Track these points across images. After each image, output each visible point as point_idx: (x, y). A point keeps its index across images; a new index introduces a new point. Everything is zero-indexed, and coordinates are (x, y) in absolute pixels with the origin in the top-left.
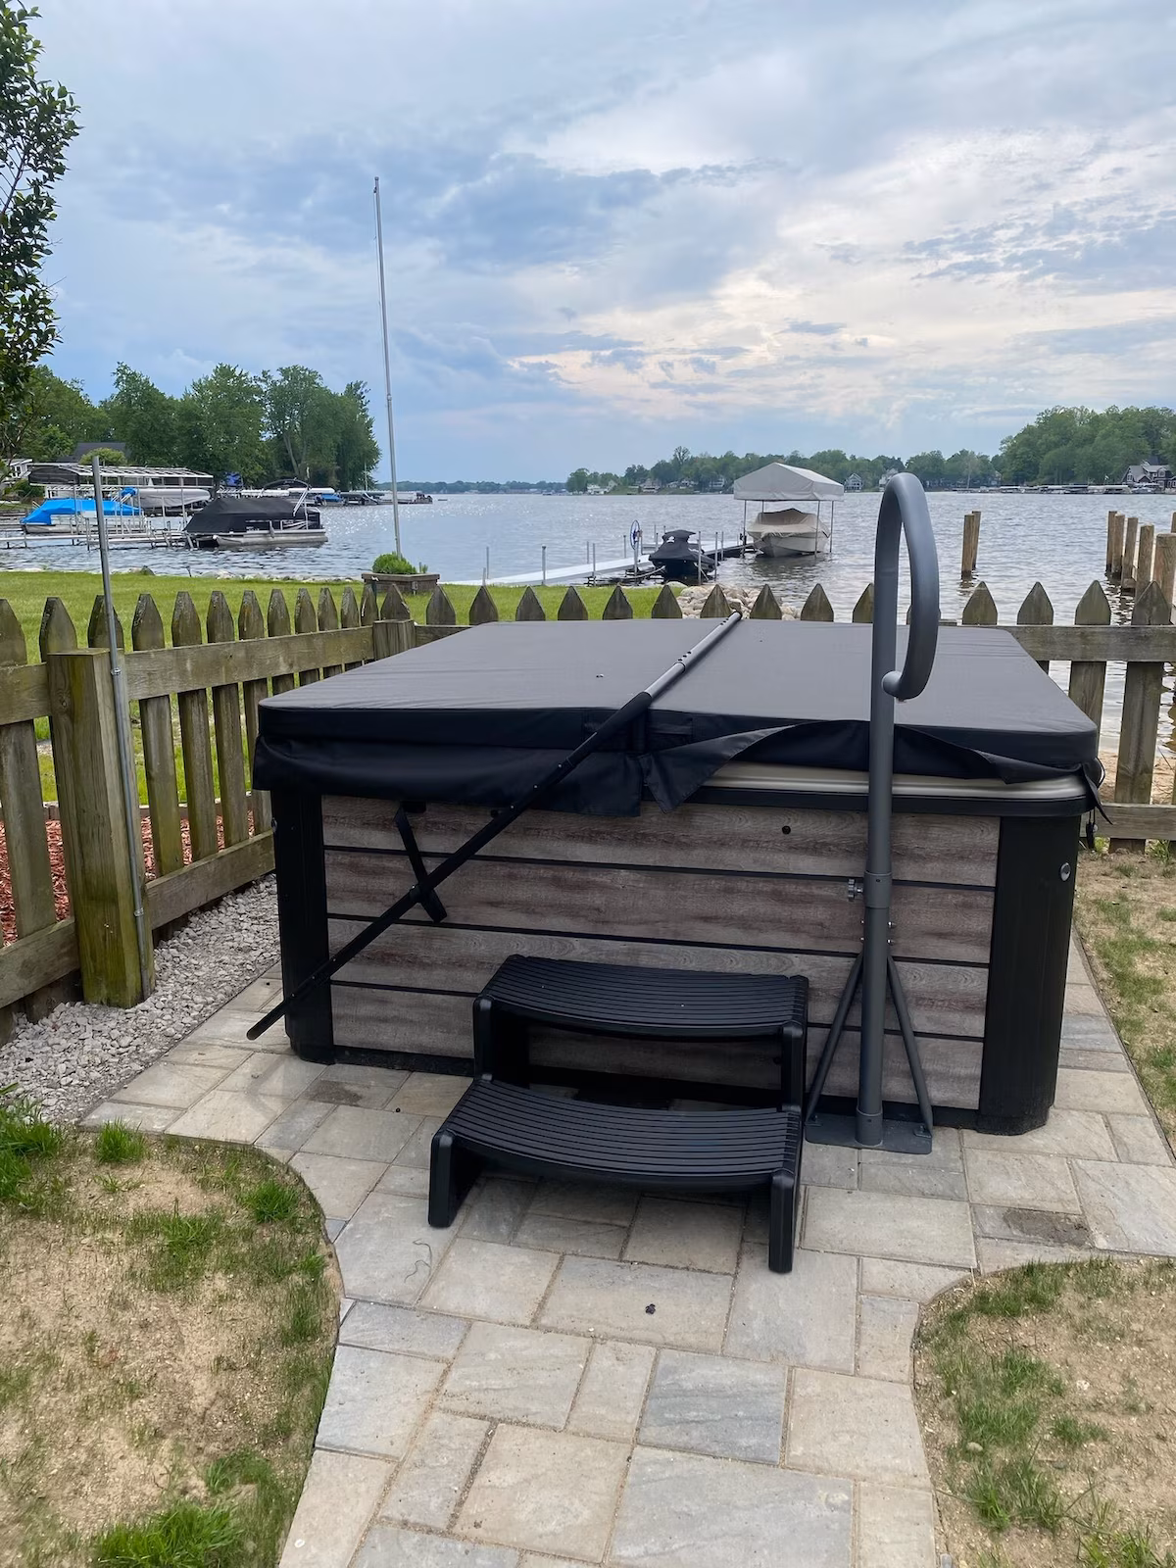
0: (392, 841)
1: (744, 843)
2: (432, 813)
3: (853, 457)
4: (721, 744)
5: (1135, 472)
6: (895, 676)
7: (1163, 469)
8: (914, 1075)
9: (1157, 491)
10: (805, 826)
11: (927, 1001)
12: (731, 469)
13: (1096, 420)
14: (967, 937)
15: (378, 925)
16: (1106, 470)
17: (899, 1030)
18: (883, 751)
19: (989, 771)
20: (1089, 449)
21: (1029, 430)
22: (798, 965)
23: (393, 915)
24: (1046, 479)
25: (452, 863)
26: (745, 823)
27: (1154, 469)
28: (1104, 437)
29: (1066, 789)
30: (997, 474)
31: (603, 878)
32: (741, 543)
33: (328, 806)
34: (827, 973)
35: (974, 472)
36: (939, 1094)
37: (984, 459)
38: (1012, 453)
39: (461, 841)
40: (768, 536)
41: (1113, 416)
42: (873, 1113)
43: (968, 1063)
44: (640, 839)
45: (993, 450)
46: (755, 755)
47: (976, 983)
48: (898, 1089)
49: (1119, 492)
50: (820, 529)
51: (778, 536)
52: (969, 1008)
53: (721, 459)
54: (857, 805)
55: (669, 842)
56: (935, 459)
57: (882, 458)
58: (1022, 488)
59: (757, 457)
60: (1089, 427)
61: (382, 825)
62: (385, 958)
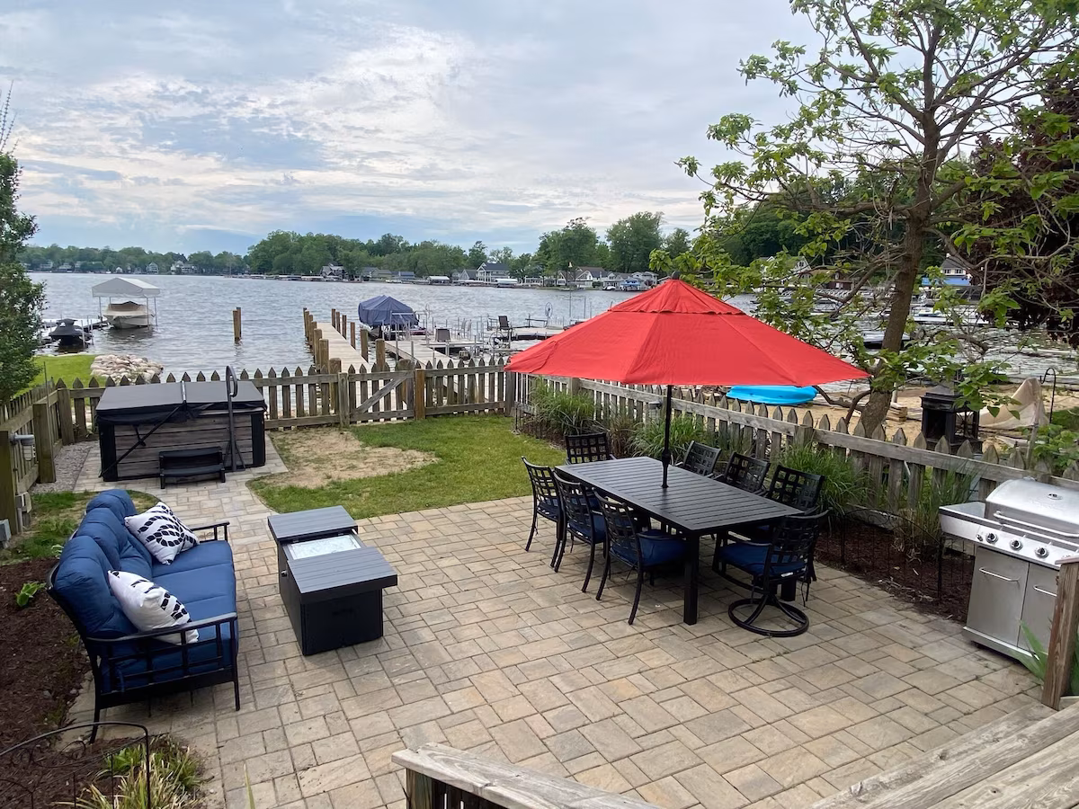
0: (134, 433)
1: (206, 424)
2: (142, 426)
3: (151, 252)
4: (200, 408)
5: (325, 269)
6: (232, 394)
7: (340, 268)
8: (241, 460)
9: (338, 280)
10: (217, 420)
11: (242, 446)
12: (58, 257)
13: (301, 239)
14: (247, 435)
15: (130, 450)
16: (310, 267)
17: (238, 452)
18: (230, 406)
19: (247, 407)
20: (299, 256)
21: (264, 242)
22: (218, 444)
23: (134, 447)
24: (277, 272)
25: (147, 435)
26: (206, 421)
27: (336, 268)
28: (308, 249)
29: (261, 409)
30: (248, 267)
31: (178, 434)
32: (99, 321)
33: (116, 428)
34: (224, 445)
35: (233, 265)
36: (246, 463)
37: (238, 257)
38: (255, 255)
39: (149, 431)
40: (118, 318)
41: (310, 238)
42: (235, 467)
43: (251, 456)
44: (186, 426)
45: (244, 252)
46: (208, 409)
47: (250, 442)
48: (239, 463)
49: (319, 280)
50: (150, 313)
51: (124, 318)
52: (249, 447)
53: (47, 249)
54: (227, 415)
55: (192, 426)
56: (207, 256)
57: (171, 254)
58: (264, 276)
59: (78, 249)
60: (298, 243)
61: (131, 430)
62: (131, 457)
